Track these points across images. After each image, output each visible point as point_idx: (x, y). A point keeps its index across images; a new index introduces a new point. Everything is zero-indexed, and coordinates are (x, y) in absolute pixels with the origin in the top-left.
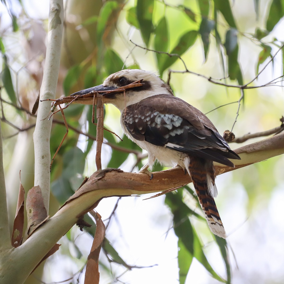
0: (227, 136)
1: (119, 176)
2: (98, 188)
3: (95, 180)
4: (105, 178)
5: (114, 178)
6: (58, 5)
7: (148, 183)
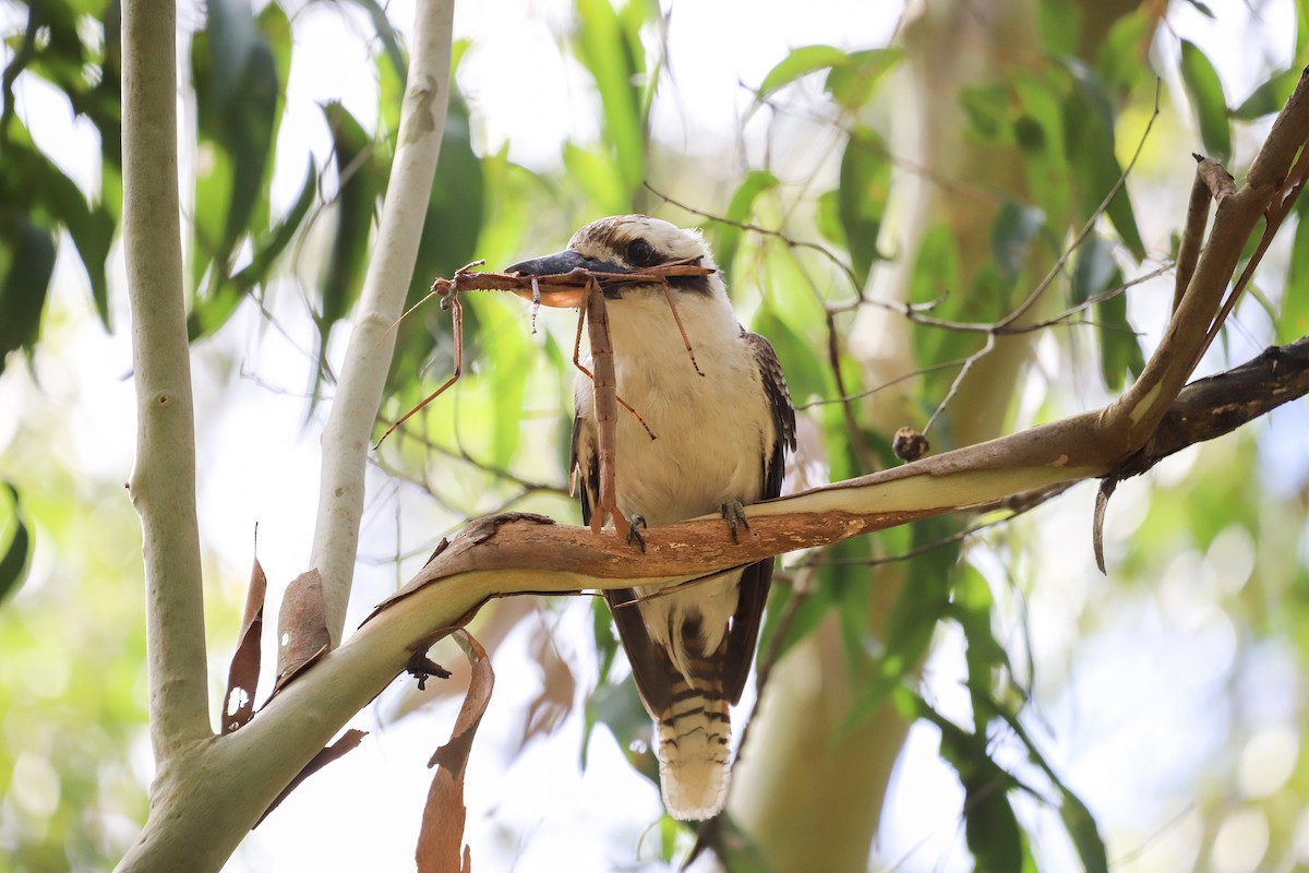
0: (905, 443)
1: (537, 534)
2: (474, 567)
3: (466, 545)
4: (498, 539)
5: (523, 538)
6: (431, 79)
7: (627, 556)
